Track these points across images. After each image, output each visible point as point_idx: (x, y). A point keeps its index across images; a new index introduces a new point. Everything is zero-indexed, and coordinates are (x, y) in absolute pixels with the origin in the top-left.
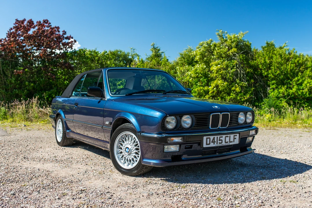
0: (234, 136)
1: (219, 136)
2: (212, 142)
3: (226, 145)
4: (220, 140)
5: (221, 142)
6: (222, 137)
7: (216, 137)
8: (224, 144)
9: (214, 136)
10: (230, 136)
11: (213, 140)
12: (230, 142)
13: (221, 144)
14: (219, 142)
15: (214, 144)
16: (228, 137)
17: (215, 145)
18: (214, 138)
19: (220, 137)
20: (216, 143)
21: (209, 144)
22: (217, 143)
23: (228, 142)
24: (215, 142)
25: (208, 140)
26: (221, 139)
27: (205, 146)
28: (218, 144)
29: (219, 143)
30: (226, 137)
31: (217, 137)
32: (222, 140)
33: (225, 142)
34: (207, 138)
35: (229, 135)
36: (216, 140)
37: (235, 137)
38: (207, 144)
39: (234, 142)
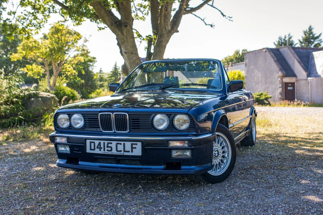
0: (132, 144)
1: (106, 142)
2: (98, 147)
3: (118, 154)
4: (108, 147)
5: (109, 149)
6: (111, 143)
7: (102, 142)
8: (114, 152)
9: (100, 141)
10: (124, 144)
11: (98, 145)
12: (125, 151)
13: (110, 152)
14: (106, 149)
15: (100, 150)
16: (121, 144)
17: (102, 152)
18: (100, 143)
19: (108, 143)
20: (102, 150)
21: (94, 149)
22: (104, 150)
23: (121, 151)
24: (102, 148)
25: (92, 144)
26: (110, 145)
27: (88, 151)
28: (106, 151)
29: (108, 150)
30: (117, 144)
31: (104, 143)
32: (111, 147)
33: (117, 150)
34: (91, 142)
35: (122, 143)
36: (102, 146)
37: (134, 146)
38: (91, 149)
39: (132, 152)
